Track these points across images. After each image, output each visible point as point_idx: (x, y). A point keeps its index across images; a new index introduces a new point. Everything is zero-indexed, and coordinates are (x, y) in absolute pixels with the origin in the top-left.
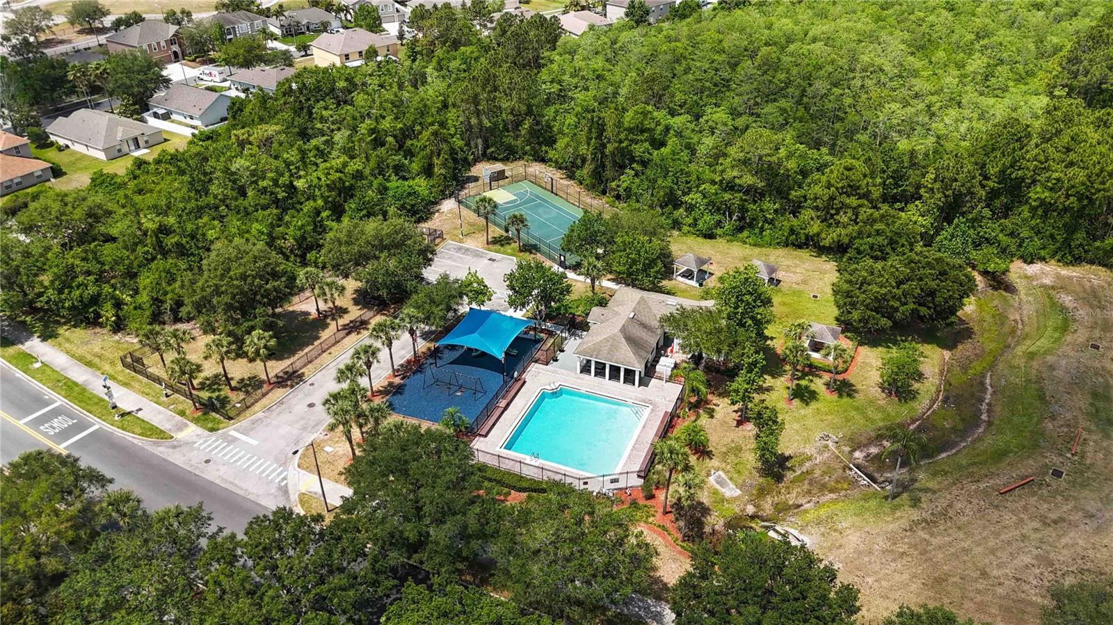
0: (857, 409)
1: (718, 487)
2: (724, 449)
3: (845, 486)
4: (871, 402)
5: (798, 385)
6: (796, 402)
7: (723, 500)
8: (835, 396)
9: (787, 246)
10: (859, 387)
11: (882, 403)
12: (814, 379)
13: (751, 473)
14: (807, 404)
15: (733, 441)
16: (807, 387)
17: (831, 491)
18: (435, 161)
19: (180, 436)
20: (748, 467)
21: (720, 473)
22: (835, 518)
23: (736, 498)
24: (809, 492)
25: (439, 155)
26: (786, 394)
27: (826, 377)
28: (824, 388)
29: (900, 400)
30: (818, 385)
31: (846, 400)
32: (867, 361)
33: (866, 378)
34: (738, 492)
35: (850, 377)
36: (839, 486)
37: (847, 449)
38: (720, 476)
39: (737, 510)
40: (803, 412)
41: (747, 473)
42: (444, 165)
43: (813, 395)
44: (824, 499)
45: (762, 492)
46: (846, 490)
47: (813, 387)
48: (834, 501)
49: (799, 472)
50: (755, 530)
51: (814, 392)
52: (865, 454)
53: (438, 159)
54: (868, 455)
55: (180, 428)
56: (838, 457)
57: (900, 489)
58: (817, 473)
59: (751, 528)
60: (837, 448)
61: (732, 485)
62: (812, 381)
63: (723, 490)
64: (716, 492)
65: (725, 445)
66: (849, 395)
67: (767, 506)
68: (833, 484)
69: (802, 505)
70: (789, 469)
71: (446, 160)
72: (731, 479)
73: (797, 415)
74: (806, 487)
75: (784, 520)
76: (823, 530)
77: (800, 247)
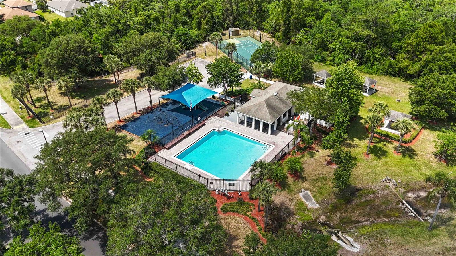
0: (415, 166)
1: (304, 200)
2: (315, 178)
3: (397, 214)
4: (425, 163)
5: (375, 146)
6: (372, 156)
7: (306, 209)
8: (400, 156)
9: (387, 75)
10: (418, 152)
11: (434, 164)
12: (387, 144)
13: (329, 195)
14: (379, 158)
15: (322, 173)
16: (381, 148)
17: (385, 216)
18: (203, 21)
19: (15, 128)
20: (329, 191)
21: (308, 192)
22: (384, 235)
23: (316, 210)
24: (368, 214)
25: (205, 18)
26: (365, 150)
27: (396, 144)
28: (393, 150)
29: (448, 165)
30: (390, 148)
31: (407, 159)
32: (427, 138)
33: (424, 148)
34: (318, 206)
35: (413, 146)
36: (392, 214)
37: (403, 190)
38: (307, 194)
39: (313, 217)
40: (375, 163)
41: (327, 195)
42: (207, 24)
43: (384, 153)
44: (378, 221)
45: (334, 208)
46: (397, 217)
47: (385, 148)
48: (385, 223)
49: (364, 200)
50: (322, 233)
51: (386, 152)
52: (415, 195)
53: (204, 20)
54: (418, 196)
55: (17, 124)
56: (395, 195)
57: (439, 223)
58: (378, 202)
59: (320, 231)
60: (395, 189)
61: (314, 201)
62: (385, 145)
63: (307, 203)
64: (302, 203)
65: (315, 175)
66: (410, 157)
67: (336, 218)
68: (387, 211)
69: (361, 222)
70: (357, 196)
71: (208, 21)
72: (314, 197)
73: (371, 164)
74: (367, 210)
75: (345, 230)
76: (372, 241)
77: (394, 75)
